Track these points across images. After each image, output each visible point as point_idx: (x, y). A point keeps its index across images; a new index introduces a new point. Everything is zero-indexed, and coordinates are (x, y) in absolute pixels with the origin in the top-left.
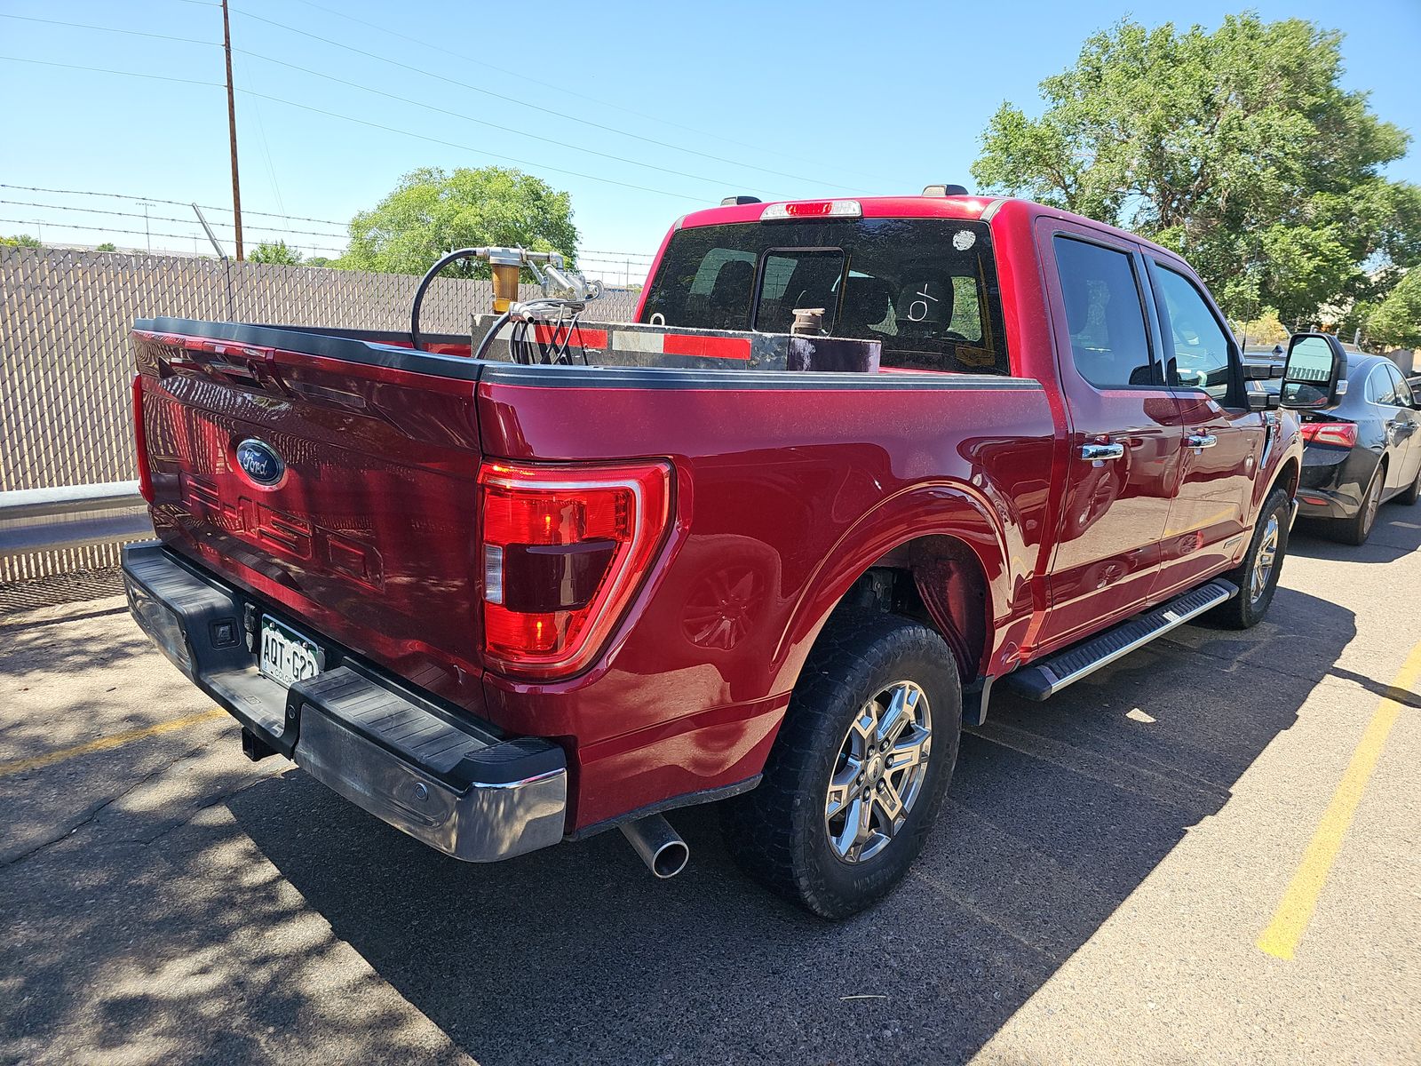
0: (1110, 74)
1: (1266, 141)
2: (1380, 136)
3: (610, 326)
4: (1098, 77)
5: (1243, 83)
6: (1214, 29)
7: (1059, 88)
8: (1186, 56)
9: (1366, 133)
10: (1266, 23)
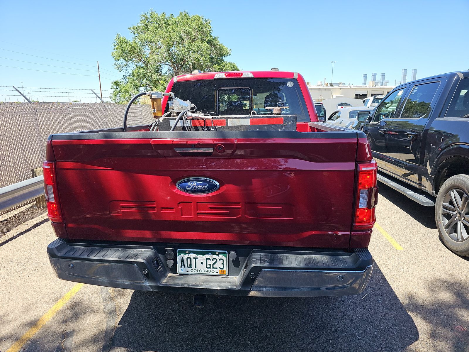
0: (150, 28)
1: (199, 50)
2: (224, 50)
3: (227, 118)
4: (147, 28)
5: (188, 34)
6: (177, 16)
7: (136, 30)
8: (171, 23)
9: (221, 49)
10: (190, 16)
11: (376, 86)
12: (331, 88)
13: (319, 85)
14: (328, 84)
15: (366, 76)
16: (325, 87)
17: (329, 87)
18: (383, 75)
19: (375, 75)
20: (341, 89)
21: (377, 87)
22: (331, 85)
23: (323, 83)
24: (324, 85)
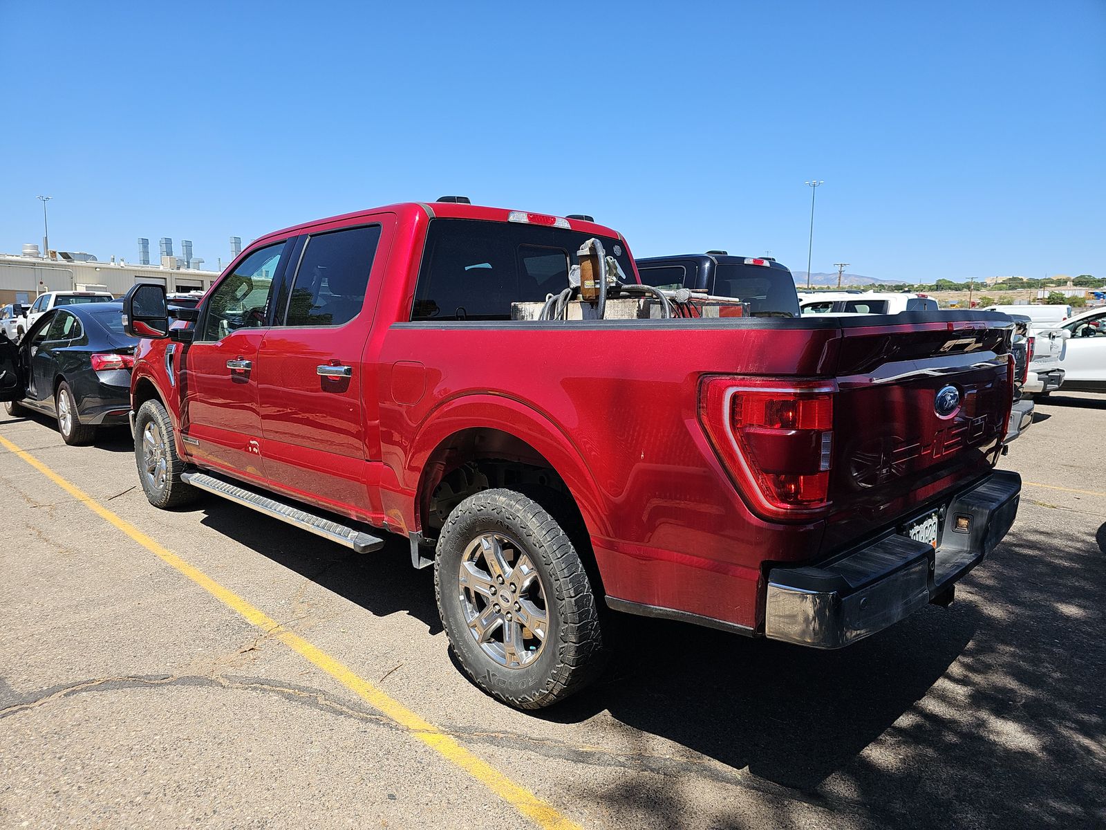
11: (178, 268)
12: (65, 265)
13: (30, 255)
14: (55, 252)
15: (145, 243)
16: (49, 261)
17: (59, 262)
18: (188, 246)
19: (168, 242)
20: (97, 269)
21: (182, 270)
22: (66, 256)
23: (41, 249)
24: (45, 256)
